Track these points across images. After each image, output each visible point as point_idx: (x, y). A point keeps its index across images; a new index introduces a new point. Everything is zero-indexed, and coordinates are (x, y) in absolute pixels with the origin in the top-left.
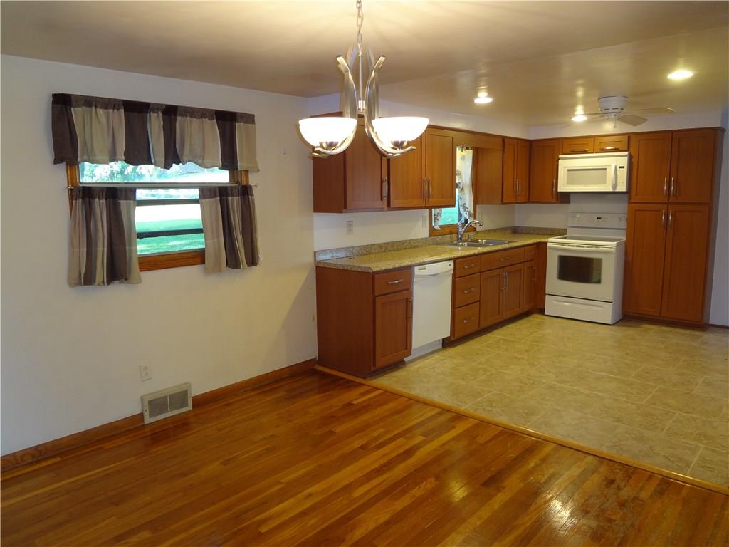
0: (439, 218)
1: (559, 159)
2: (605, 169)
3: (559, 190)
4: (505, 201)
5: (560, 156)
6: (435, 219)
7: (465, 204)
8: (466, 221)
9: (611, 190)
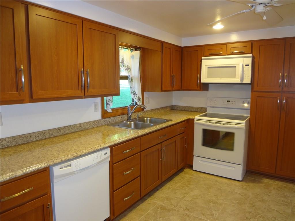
0: (110, 103)
1: (202, 60)
2: (235, 67)
3: (202, 82)
4: (164, 89)
5: (203, 58)
6: (107, 104)
7: (134, 91)
8: (136, 104)
9: (239, 82)
